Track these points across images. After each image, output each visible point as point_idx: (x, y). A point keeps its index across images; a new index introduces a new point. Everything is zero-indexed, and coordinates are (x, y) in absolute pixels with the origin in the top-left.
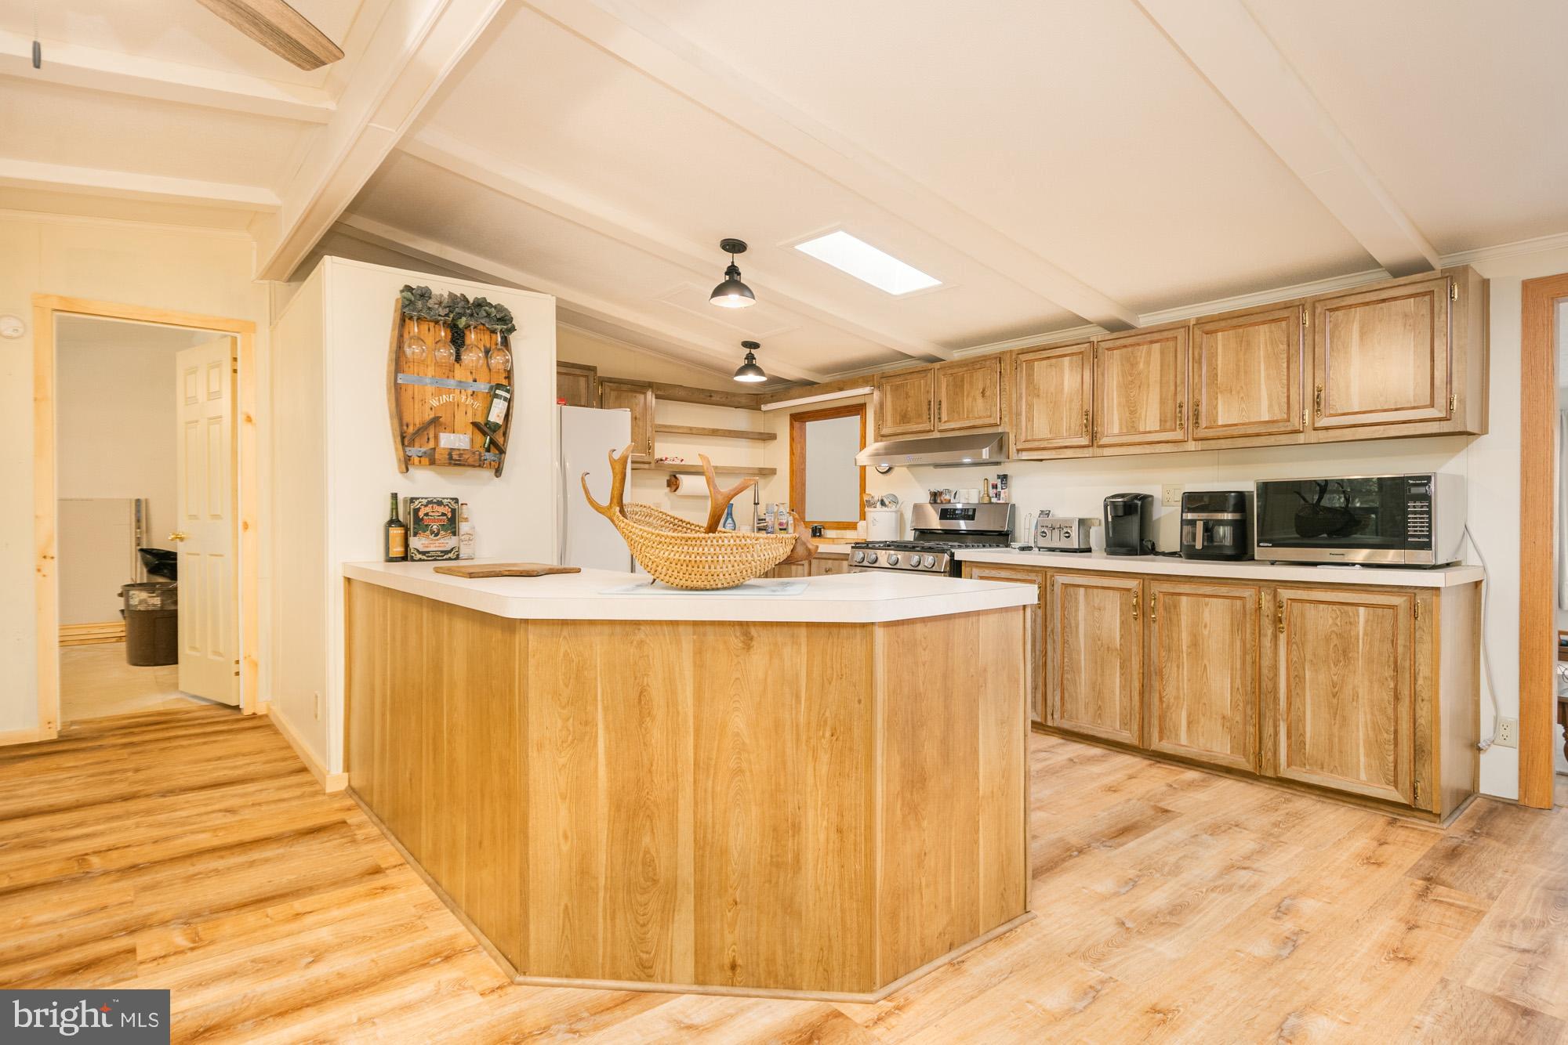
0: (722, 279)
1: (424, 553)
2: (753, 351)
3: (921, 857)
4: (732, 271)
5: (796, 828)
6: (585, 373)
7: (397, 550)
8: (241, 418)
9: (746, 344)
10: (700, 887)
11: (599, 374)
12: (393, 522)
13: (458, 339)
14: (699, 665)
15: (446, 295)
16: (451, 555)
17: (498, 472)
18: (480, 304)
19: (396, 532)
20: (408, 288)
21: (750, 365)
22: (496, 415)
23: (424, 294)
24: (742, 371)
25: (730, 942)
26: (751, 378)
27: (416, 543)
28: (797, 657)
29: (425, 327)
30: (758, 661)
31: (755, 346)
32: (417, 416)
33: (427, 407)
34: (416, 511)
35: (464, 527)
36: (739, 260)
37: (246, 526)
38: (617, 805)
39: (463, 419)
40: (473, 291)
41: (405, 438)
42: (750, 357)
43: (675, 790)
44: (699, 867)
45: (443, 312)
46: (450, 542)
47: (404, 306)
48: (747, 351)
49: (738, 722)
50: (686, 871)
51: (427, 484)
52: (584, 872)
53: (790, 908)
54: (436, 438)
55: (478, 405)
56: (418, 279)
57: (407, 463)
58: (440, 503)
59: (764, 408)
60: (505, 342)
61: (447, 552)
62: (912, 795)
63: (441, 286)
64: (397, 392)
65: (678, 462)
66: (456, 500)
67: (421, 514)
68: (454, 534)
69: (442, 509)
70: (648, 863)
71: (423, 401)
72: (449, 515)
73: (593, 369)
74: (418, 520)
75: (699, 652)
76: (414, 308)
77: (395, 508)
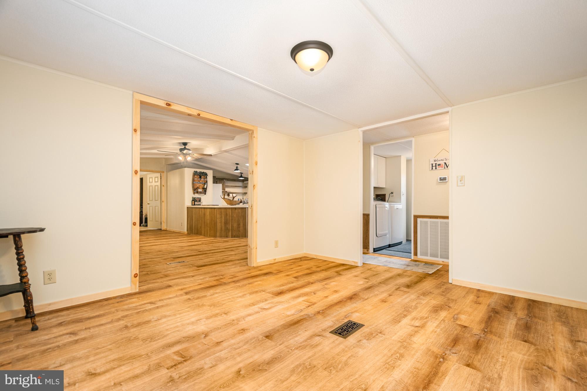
0: (236, 168)
4: (237, 167)
5: (240, 224)
7: (193, 204)
8: (162, 186)
10: (232, 230)
11: (216, 178)
12: (193, 200)
13: (200, 177)
14: (232, 211)
15: (199, 172)
16: (200, 205)
17: (205, 194)
18: (203, 172)
19: (193, 202)
20: (195, 171)
21: (241, 177)
22: (205, 187)
23: (197, 172)
25: (234, 234)
27: (196, 203)
28: (240, 211)
29: (196, 176)
30: (237, 211)
32: (195, 187)
33: (197, 186)
35: (201, 201)
36: (238, 166)
37: (163, 202)
38: (224, 223)
39: (201, 187)
40: (202, 171)
41: (194, 190)
42: (241, 175)
43: (230, 222)
44: (232, 228)
45: (198, 174)
46: (200, 203)
47: (193, 173)
49: (235, 216)
50: (230, 228)
51: (197, 196)
52: (222, 229)
53: (239, 231)
54: (198, 190)
55: (203, 185)
56: (196, 170)
57: (194, 193)
58: (198, 198)
59: (245, 182)
60: (206, 177)
63: (199, 170)
64: (193, 184)
65: (229, 192)
66: (200, 198)
67: (196, 199)
68: (200, 202)
70: (227, 228)
72: (199, 200)
75: (232, 210)
76: (195, 173)
77: (193, 199)
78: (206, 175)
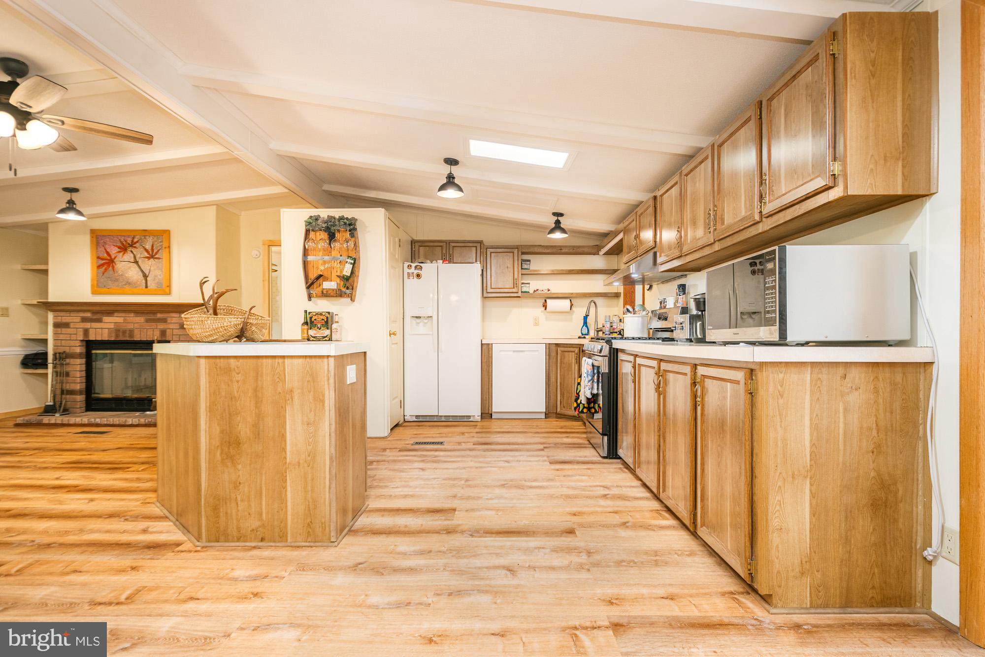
1: (314, 337)
2: (560, 218)
3: (236, 485)
4: (450, 176)
6: (475, 245)
7: (305, 336)
9: (554, 214)
11: (485, 244)
12: (306, 323)
13: (332, 237)
15: (326, 217)
16: (326, 339)
17: (352, 300)
18: (341, 219)
19: (305, 327)
20: (310, 218)
21: (558, 226)
23: (317, 218)
24: (552, 231)
26: (558, 235)
27: (312, 333)
29: (318, 234)
31: (561, 215)
32: (313, 276)
33: (319, 270)
34: (311, 318)
36: (454, 170)
39: (333, 275)
40: (336, 213)
41: (309, 286)
42: (558, 222)
45: (324, 225)
46: (326, 332)
47: (306, 226)
48: (556, 218)
51: (321, 306)
54: (322, 284)
55: (342, 267)
56: (314, 212)
57: (310, 297)
58: (321, 314)
59: (600, 253)
60: (352, 235)
61: (324, 337)
62: (229, 449)
63: (324, 213)
64: (305, 264)
66: (329, 313)
67: (313, 319)
68: (328, 329)
69: (322, 317)
71: (318, 268)
72: (325, 320)
73: (481, 242)
74: (312, 322)
76: (311, 226)
77: (306, 318)
78: (351, 226)
